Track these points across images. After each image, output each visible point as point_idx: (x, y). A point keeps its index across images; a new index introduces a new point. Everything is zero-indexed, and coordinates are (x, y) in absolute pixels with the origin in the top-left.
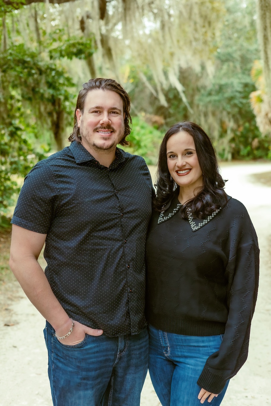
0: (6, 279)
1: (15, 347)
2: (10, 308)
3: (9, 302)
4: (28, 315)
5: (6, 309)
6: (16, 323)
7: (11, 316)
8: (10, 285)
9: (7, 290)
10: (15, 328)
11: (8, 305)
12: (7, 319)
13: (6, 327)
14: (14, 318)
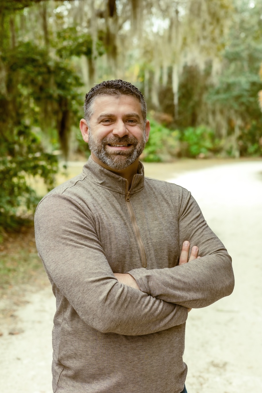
0: (12, 282)
1: (19, 359)
2: (16, 313)
3: (15, 307)
4: (33, 322)
5: (12, 316)
6: (21, 331)
7: (16, 323)
8: (17, 288)
9: (13, 294)
10: (19, 337)
11: (14, 311)
12: (12, 326)
13: (10, 336)
14: (20, 325)
